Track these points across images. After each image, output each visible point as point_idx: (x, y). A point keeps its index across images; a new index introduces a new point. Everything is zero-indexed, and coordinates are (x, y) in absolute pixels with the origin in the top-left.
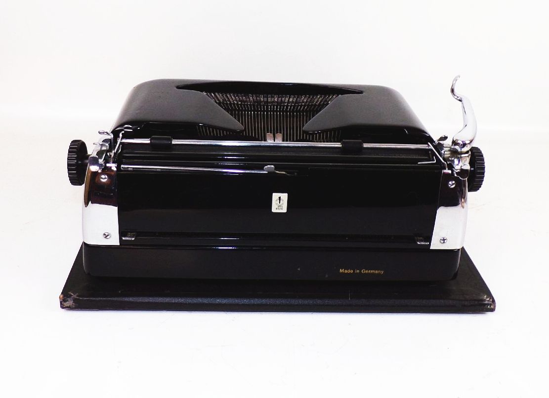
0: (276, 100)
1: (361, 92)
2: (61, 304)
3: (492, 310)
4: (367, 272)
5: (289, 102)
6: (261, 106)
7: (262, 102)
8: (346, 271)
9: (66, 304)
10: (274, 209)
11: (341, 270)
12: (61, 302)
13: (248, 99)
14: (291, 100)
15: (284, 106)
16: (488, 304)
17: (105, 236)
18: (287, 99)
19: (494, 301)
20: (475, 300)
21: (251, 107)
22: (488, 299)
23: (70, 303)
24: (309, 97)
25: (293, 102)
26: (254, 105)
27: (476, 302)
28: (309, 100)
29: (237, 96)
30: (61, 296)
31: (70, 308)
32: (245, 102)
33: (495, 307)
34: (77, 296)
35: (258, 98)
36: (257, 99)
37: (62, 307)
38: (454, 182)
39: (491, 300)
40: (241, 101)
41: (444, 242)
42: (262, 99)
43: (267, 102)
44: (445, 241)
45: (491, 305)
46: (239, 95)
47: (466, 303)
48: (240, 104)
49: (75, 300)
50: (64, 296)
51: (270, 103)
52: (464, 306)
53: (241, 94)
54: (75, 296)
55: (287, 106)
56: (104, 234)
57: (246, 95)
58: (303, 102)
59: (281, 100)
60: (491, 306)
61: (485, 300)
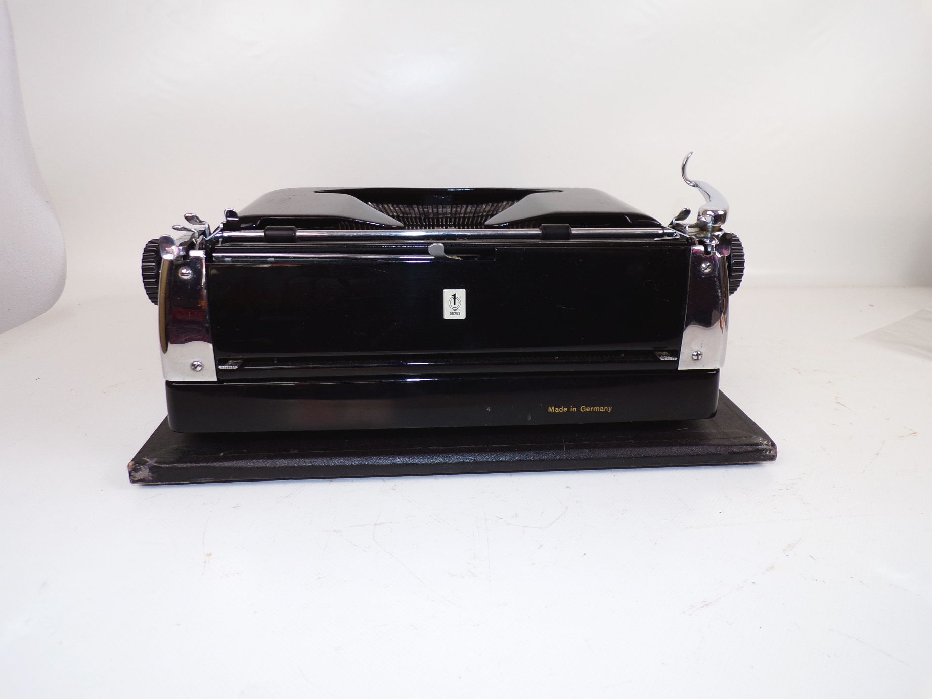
0: (449, 210)
1: (560, 191)
2: (130, 476)
3: (772, 458)
4: (588, 409)
5: (465, 213)
6: (429, 219)
7: (430, 214)
8: (557, 410)
9: (139, 475)
10: (447, 315)
11: (549, 407)
12: (130, 473)
13: (412, 211)
14: (469, 210)
15: (460, 218)
16: (766, 450)
17: (193, 367)
18: (463, 210)
19: (773, 445)
20: (747, 445)
21: (416, 221)
22: (765, 442)
23: (144, 473)
24: (492, 206)
25: (471, 213)
26: (420, 218)
27: (749, 448)
28: (492, 209)
29: (397, 207)
30: (131, 464)
31: (145, 482)
32: (407, 214)
33: (776, 452)
34: (156, 462)
35: (426, 210)
36: (423, 211)
37: (133, 481)
38: (708, 264)
39: (770, 443)
40: (403, 213)
41: (698, 359)
42: (430, 211)
43: (438, 213)
44: (700, 357)
45: (770, 450)
46: (400, 206)
47: (735, 449)
48: (401, 217)
49: (152, 469)
50: (135, 463)
51: (440, 214)
52: (733, 453)
53: (402, 204)
54: (152, 462)
55: (464, 218)
56: (193, 365)
57: (410, 204)
58: (484, 211)
59: (456, 210)
60: (770, 452)
61: (761, 444)
